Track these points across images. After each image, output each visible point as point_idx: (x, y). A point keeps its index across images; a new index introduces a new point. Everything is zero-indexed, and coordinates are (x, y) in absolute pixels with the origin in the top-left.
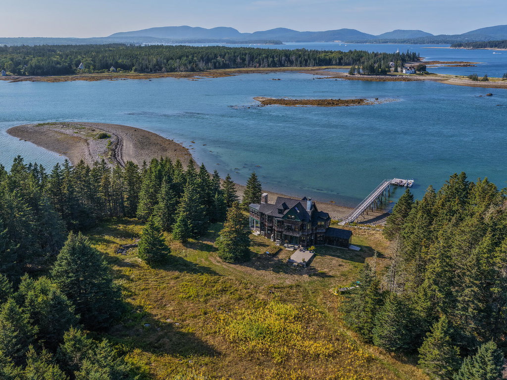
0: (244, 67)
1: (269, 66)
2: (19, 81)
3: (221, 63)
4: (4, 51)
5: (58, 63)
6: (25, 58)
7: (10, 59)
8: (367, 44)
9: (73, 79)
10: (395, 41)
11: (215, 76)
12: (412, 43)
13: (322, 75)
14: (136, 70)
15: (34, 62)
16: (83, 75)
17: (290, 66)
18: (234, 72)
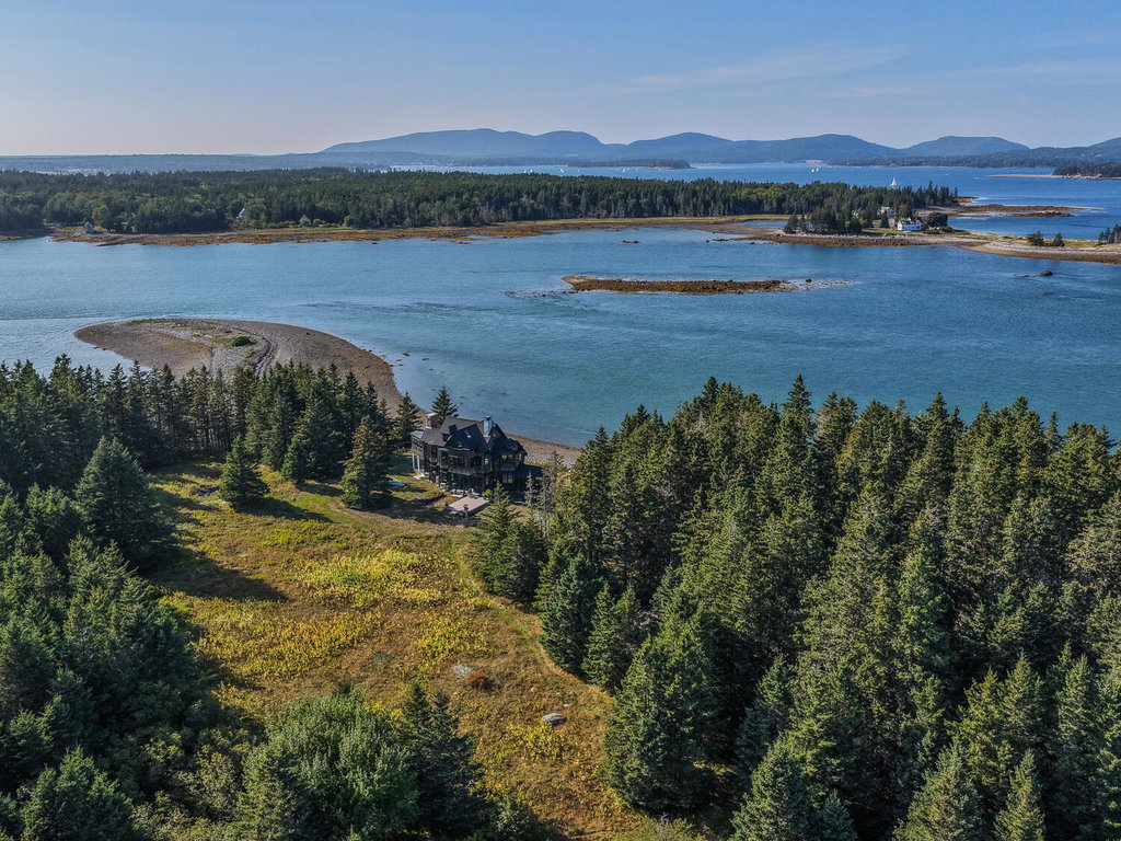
0: (575, 217)
1: (627, 215)
2: (117, 243)
3: (529, 209)
4: (95, 184)
5: (197, 208)
6: (135, 199)
7: (105, 200)
8: (876, 167)
9: (222, 241)
10: (937, 162)
11: (509, 234)
12: (974, 166)
13: (731, 233)
14: (350, 223)
15: (149, 205)
16: (244, 232)
17: (673, 215)
18: (553, 228)
